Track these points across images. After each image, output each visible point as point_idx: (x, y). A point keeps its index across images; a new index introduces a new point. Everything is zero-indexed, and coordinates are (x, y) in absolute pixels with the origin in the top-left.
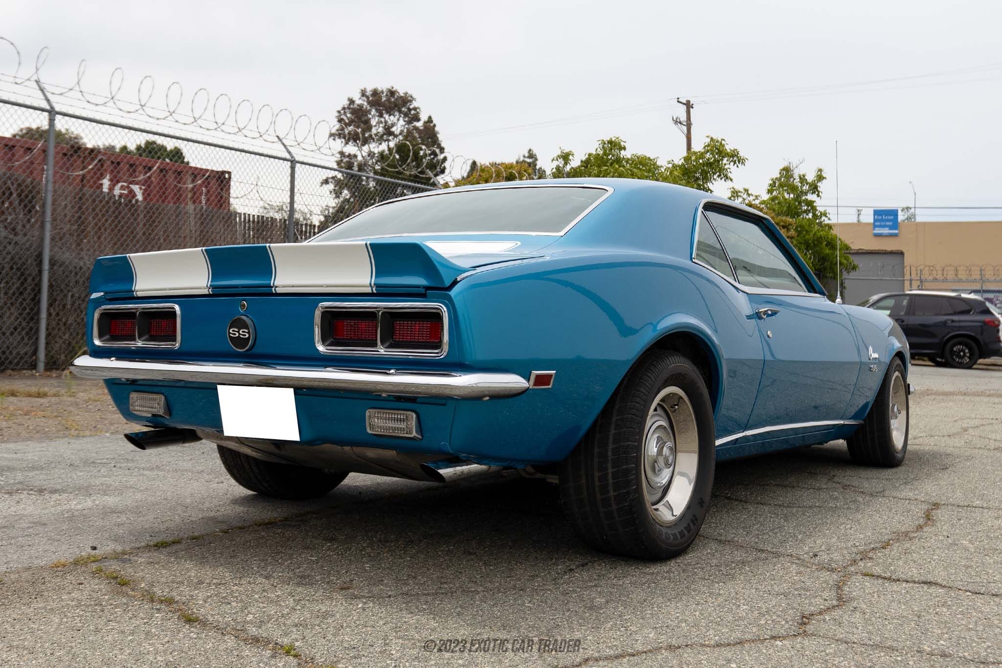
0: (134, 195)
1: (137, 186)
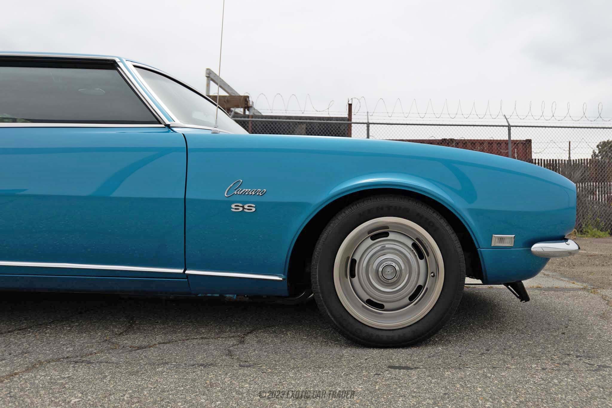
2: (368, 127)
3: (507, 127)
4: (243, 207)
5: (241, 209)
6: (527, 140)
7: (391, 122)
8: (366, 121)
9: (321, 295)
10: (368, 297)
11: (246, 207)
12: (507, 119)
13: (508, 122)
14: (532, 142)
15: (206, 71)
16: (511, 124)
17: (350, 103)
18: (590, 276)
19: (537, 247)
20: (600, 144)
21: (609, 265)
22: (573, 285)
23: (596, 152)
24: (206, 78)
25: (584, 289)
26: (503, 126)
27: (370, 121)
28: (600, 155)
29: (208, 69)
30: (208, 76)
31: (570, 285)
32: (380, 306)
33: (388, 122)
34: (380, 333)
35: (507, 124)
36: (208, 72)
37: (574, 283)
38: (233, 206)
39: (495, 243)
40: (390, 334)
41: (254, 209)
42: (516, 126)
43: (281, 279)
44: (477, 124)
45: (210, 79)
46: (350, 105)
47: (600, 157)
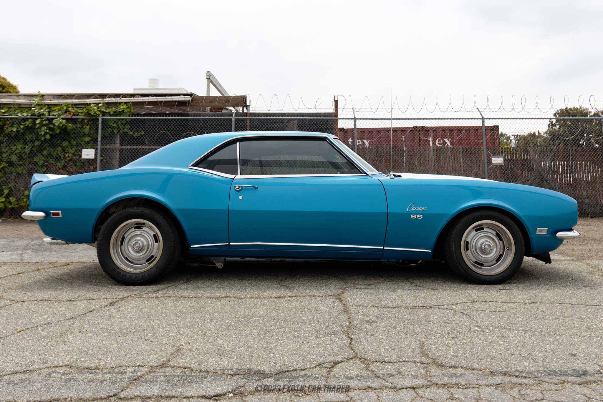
0: (446, 143)
1: (446, 139)
2: (355, 122)
3: (481, 120)
4: (416, 216)
5: (416, 217)
6: (494, 126)
7: (375, 117)
8: (353, 117)
9: (456, 259)
10: (475, 260)
11: (418, 216)
12: (480, 112)
13: (481, 115)
14: (500, 127)
15: (207, 73)
16: (485, 117)
17: (336, 99)
18: (573, 253)
19: (559, 234)
20: (557, 112)
21: (585, 244)
22: (564, 258)
23: (553, 121)
24: (206, 80)
25: (573, 260)
26: (478, 119)
27: (357, 117)
28: (558, 125)
29: (208, 72)
30: (209, 78)
31: (562, 258)
32: (482, 265)
33: (373, 117)
34: (485, 277)
35: (481, 117)
36: (208, 75)
37: (564, 257)
38: (412, 216)
39: (538, 233)
40: (490, 278)
41: (422, 218)
42: (489, 119)
43: (431, 251)
44: (453, 117)
45: (210, 80)
46: (336, 102)
47: (558, 127)
